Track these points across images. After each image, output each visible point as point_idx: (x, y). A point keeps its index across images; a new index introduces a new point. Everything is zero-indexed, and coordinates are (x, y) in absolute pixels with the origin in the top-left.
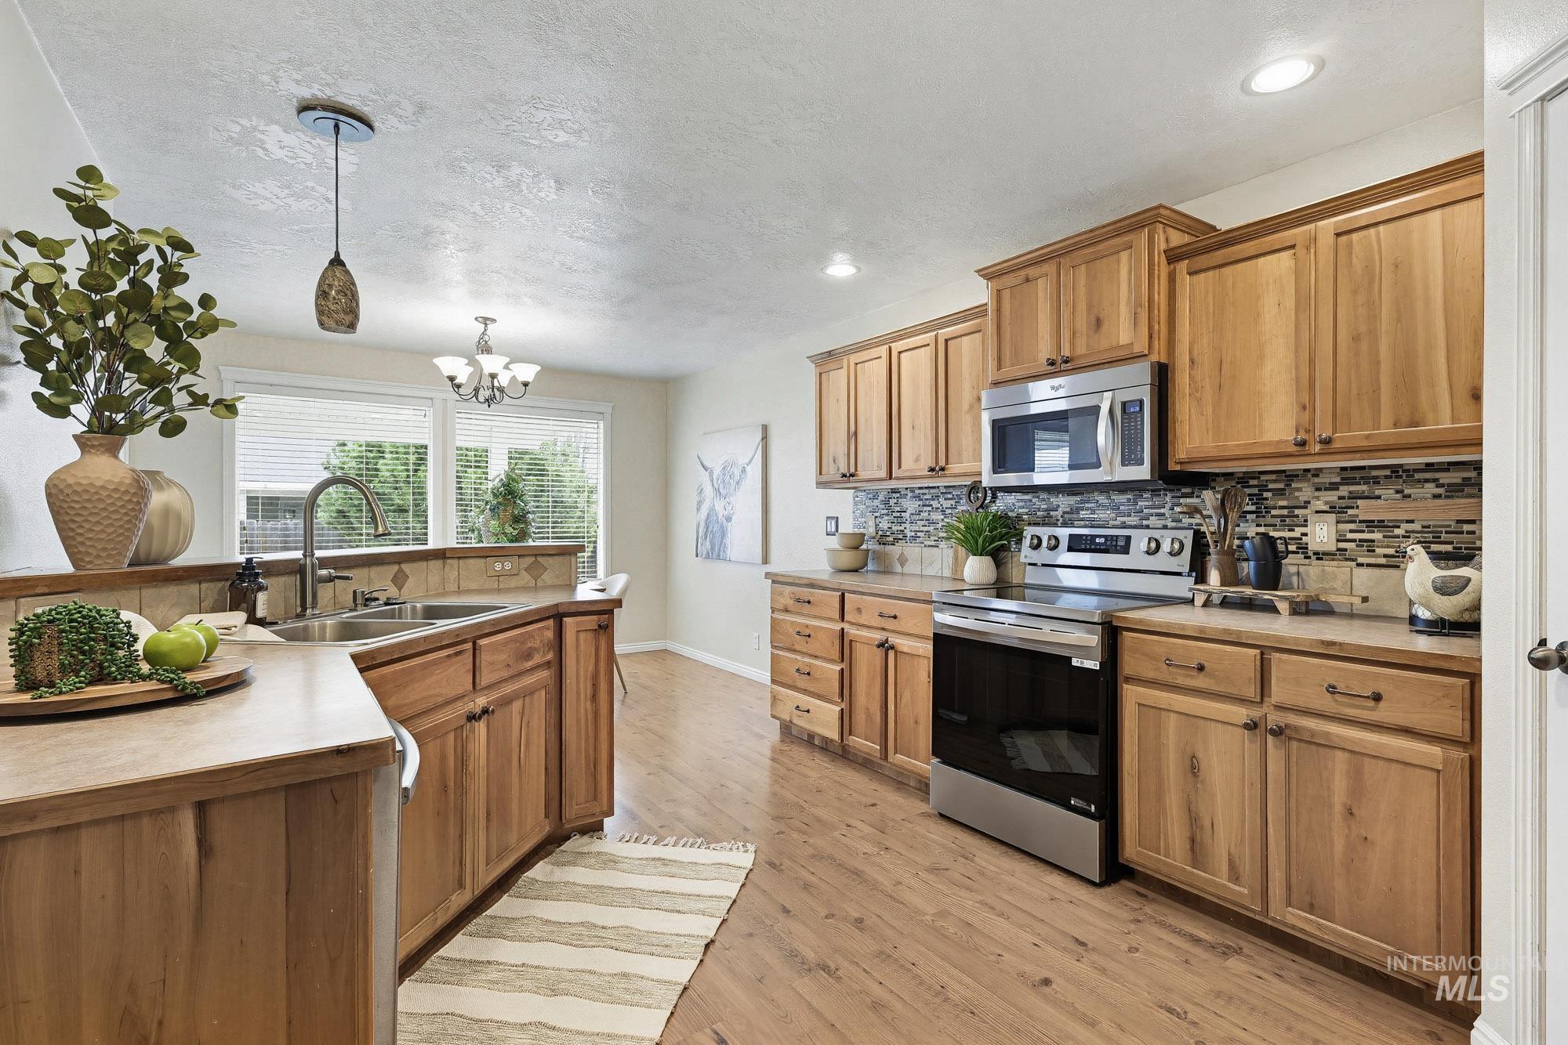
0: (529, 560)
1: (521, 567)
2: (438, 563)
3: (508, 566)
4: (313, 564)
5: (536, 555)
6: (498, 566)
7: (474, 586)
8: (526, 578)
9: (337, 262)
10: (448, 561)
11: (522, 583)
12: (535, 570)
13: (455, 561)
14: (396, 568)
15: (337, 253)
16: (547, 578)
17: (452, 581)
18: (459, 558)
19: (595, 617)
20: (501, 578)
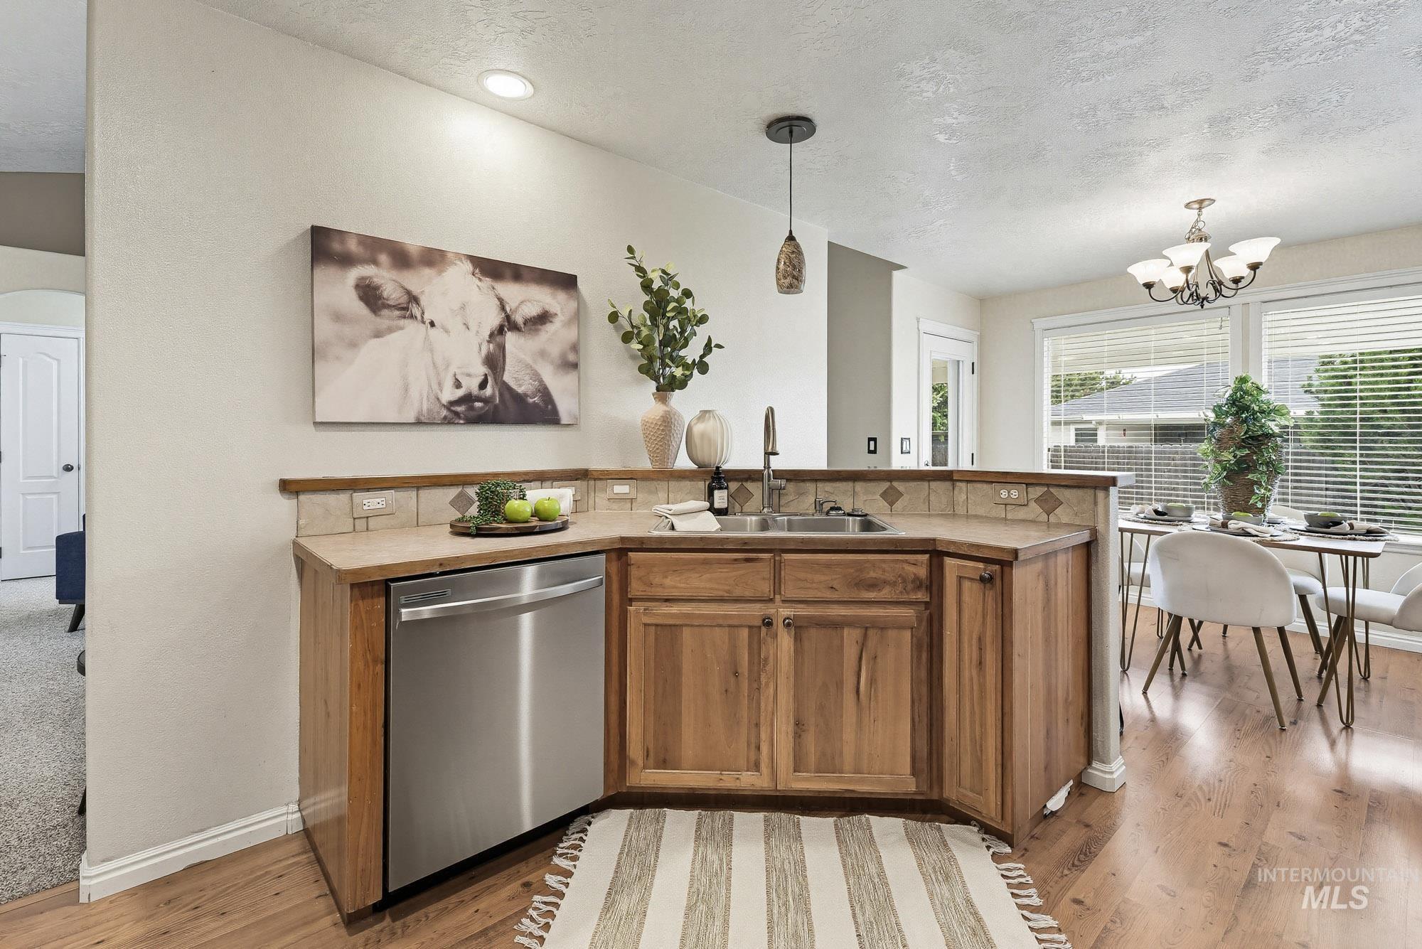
0: (1039, 491)
1: (1031, 496)
2: (947, 485)
3: (1015, 494)
4: (769, 475)
5: (1048, 485)
6: (1004, 494)
7: (981, 511)
8: (1035, 510)
9: (791, 238)
10: (958, 484)
11: (1031, 517)
12: (1049, 505)
13: (963, 485)
14: (887, 485)
15: (791, 232)
16: (1062, 514)
17: (961, 503)
18: (968, 481)
19: (981, 565)
20: (1009, 508)
